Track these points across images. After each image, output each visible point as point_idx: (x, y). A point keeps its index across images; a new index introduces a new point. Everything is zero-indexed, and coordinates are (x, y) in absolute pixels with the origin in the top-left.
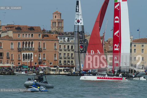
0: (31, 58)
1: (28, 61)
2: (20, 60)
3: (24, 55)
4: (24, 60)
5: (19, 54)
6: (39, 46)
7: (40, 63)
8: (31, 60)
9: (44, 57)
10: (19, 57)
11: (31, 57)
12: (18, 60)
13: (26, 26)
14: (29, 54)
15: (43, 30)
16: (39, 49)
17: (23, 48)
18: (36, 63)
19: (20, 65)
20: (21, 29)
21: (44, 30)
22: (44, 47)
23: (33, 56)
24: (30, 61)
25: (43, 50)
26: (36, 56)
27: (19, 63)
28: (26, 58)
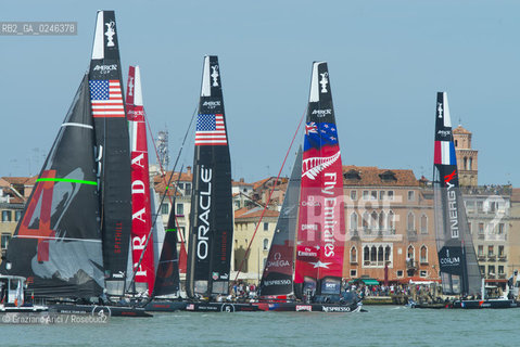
0: (387, 258)
1: (378, 266)
2: (355, 264)
3: (367, 248)
4: (366, 264)
5: (354, 248)
6: (410, 225)
7: (411, 272)
8: (387, 264)
9: (423, 256)
10: (354, 256)
11: (387, 254)
12: (352, 264)
13: (375, 170)
14: (381, 248)
15: (420, 181)
16: (410, 233)
18: (400, 273)
19: (356, 276)
20: (359, 178)
21: (423, 181)
22: (423, 227)
23: (392, 253)
24: (383, 266)
25: (419, 236)
26: (400, 251)
27: (353, 273)
28: (374, 259)
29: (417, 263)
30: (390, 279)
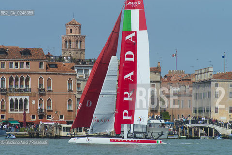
0: (25, 107)
1: (19, 112)
2: (4, 111)
3: (12, 100)
4: (11, 110)
5: (3, 100)
6: (41, 85)
7: (41, 116)
8: (25, 110)
9: (49, 106)
11: (25, 104)
12: (2, 111)
13: (17, 48)
14: (21, 100)
15: (47, 56)
16: (40, 90)
17: (10, 88)
18: (34, 117)
19: (5, 119)
20: (7, 54)
21: (49, 56)
22: (49, 86)
23: (28, 103)
24: (22, 112)
25: (47, 93)
26: (34, 102)
27: (3, 117)
28: (16, 107)
29: (45, 110)
30: (27, 120)
